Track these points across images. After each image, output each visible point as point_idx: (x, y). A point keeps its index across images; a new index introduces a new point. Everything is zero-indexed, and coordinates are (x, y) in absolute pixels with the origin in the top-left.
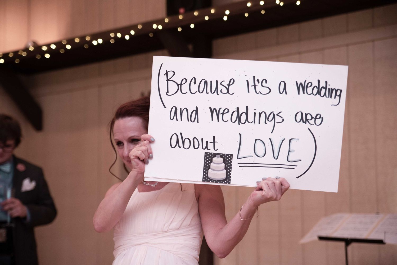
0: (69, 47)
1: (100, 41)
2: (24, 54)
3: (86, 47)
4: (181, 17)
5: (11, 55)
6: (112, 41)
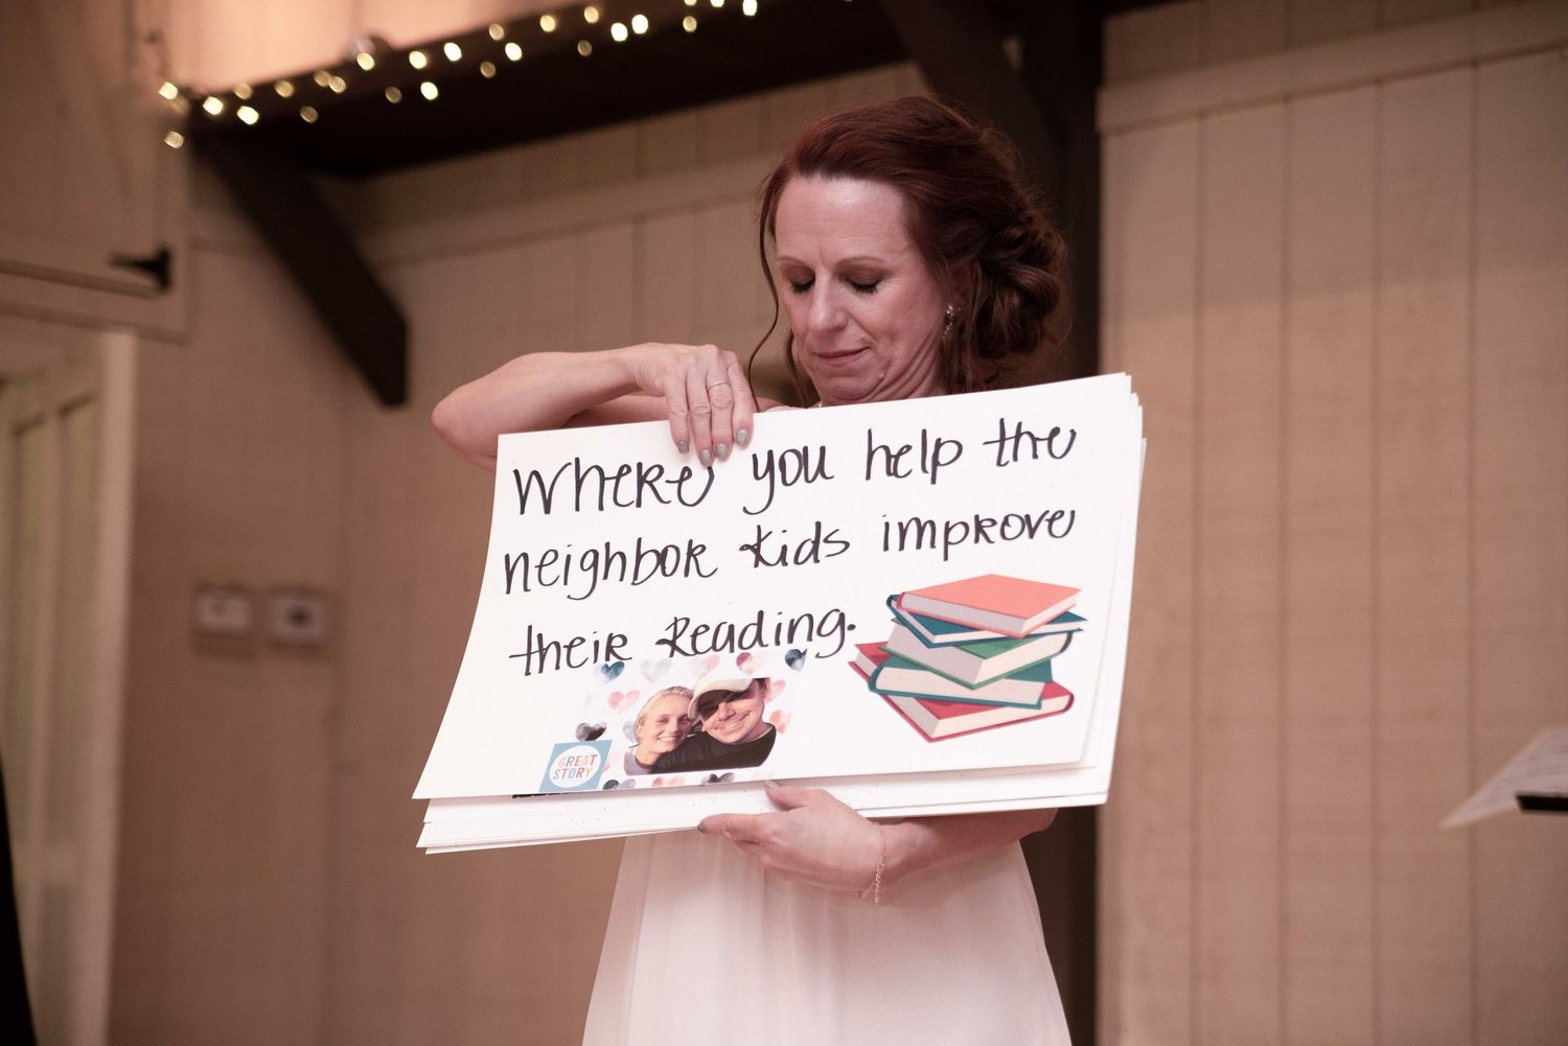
0: (514, 52)
1: (641, 24)
2: (338, 86)
3: (584, 49)
5: (285, 91)
6: (689, 25)
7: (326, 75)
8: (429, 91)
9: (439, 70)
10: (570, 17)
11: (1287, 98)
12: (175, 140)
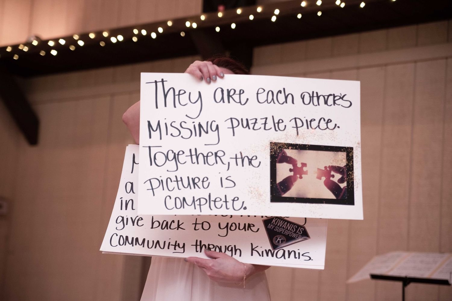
0: (81, 43)
1: (121, 38)
2: (26, 49)
3: (102, 44)
4: (220, 15)
5: (9, 49)
6: (135, 39)
7: (22, 45)
8: (54, 53)
9: (57, 47)
10: (99, 34)
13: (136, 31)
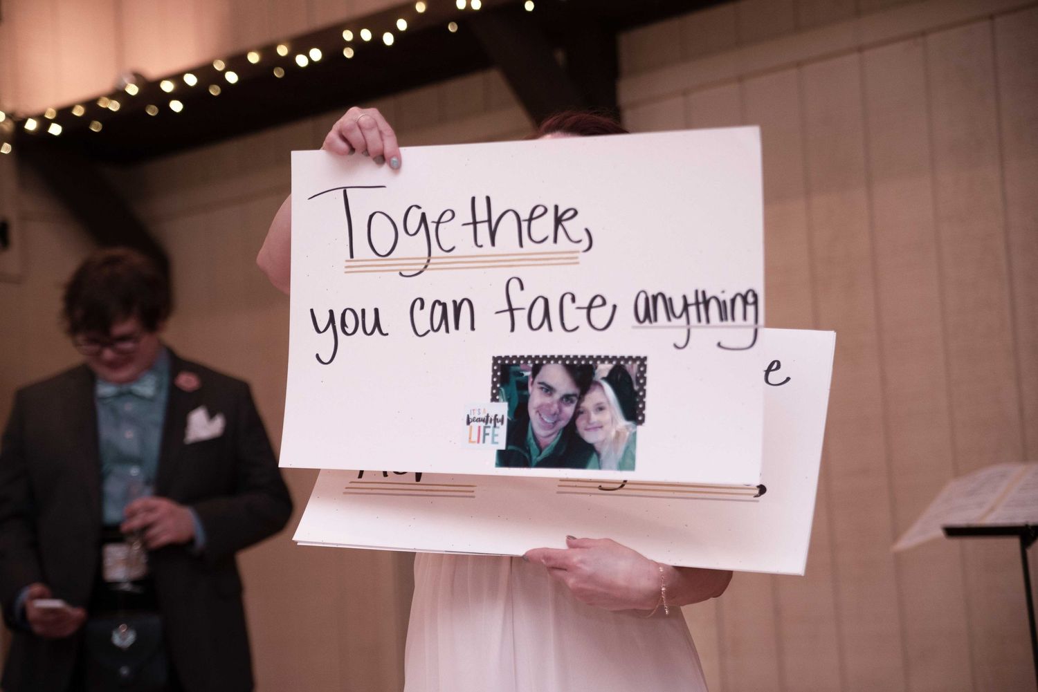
0: (232, 77)
1: (316, 55)
2: (114, 106)
3: (279, 73)
5: (78, 112)
6: (348, 53)
7: (106, 99)
8: (176, 106)
9: (182, 92)
10: (268, 51)
11: (740, 79)
12: (6, 149)
13: (348, 36)
